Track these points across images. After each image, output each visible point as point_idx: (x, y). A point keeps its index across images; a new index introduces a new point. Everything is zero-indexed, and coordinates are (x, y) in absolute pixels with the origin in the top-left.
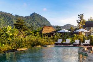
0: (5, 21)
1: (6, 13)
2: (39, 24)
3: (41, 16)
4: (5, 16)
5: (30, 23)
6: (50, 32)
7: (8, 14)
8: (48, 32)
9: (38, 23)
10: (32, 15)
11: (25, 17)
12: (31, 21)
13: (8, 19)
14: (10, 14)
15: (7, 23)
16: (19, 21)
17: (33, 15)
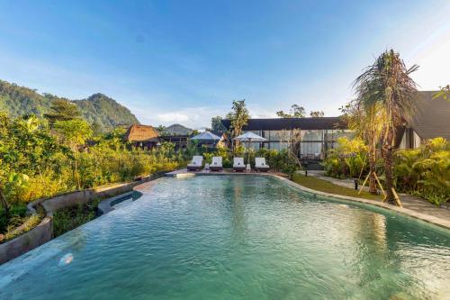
0: (13, 108)
1: (14, 86)
2: (111, 121)
3: (118, 102)
4: (10, 94)
5: (87, 118)
6: (148, 138)
7: (23, 88)
8: (144, 139)
9: (108, 118)
10: (92, 98)
11: (74, 102)
12: (90, 113)
13: (22, 101)
14: (30, 90)
15: (18, 112)
16: (62, 108)
17: (95, 99)
